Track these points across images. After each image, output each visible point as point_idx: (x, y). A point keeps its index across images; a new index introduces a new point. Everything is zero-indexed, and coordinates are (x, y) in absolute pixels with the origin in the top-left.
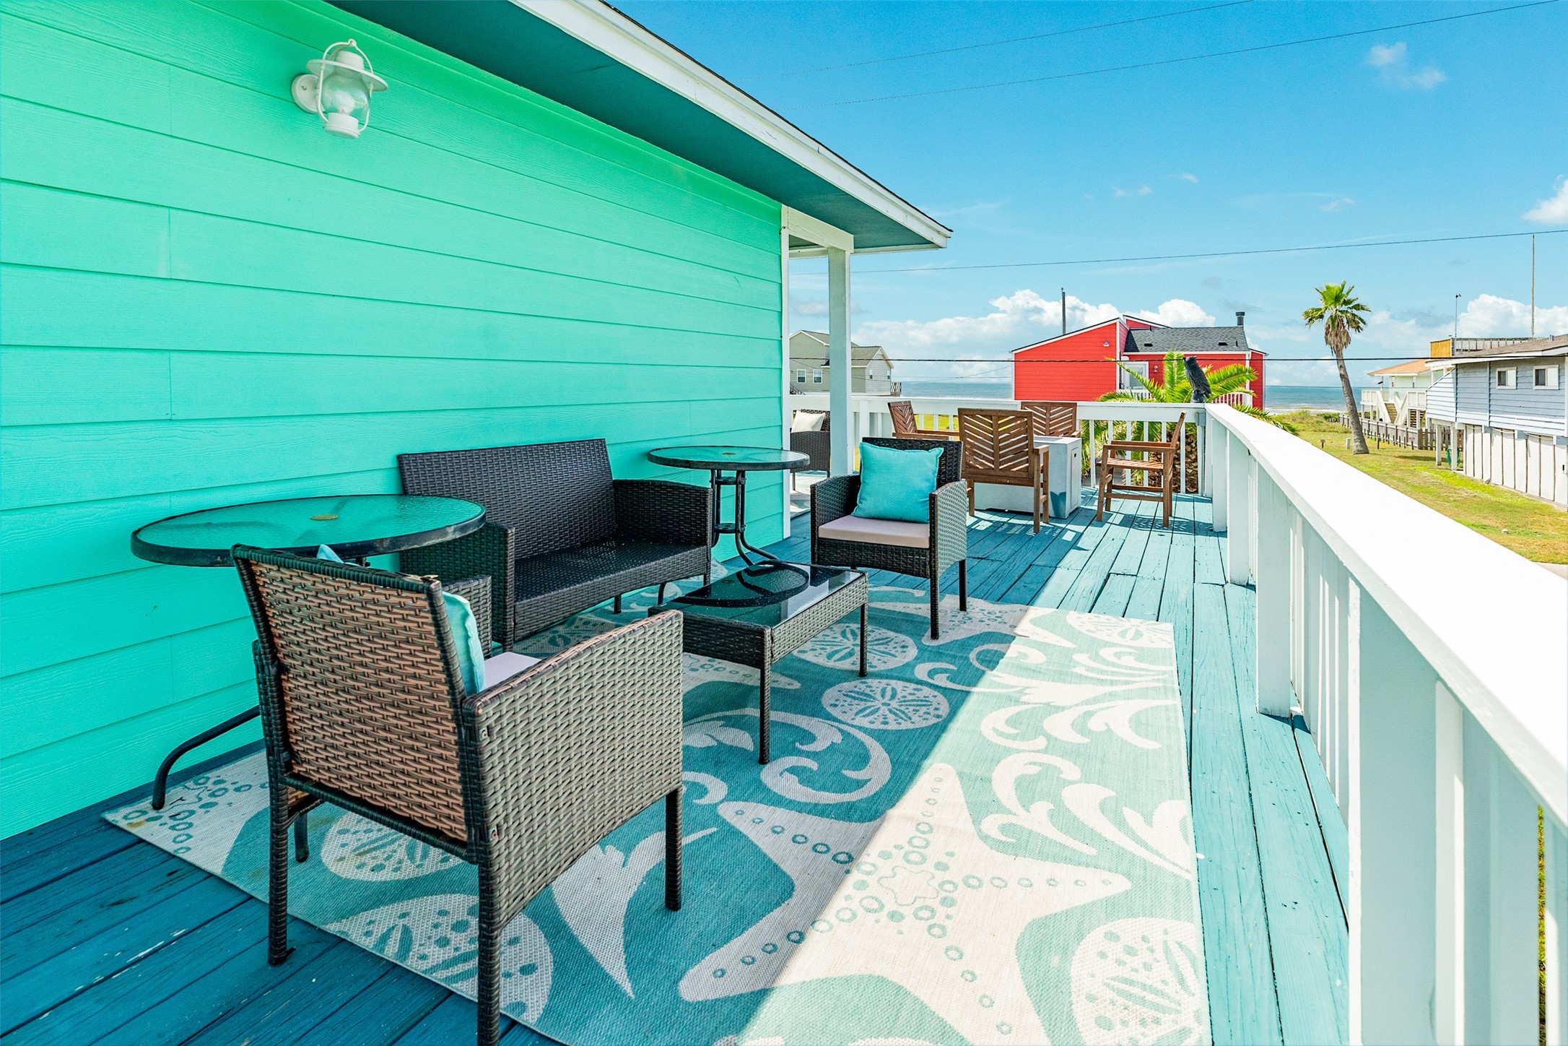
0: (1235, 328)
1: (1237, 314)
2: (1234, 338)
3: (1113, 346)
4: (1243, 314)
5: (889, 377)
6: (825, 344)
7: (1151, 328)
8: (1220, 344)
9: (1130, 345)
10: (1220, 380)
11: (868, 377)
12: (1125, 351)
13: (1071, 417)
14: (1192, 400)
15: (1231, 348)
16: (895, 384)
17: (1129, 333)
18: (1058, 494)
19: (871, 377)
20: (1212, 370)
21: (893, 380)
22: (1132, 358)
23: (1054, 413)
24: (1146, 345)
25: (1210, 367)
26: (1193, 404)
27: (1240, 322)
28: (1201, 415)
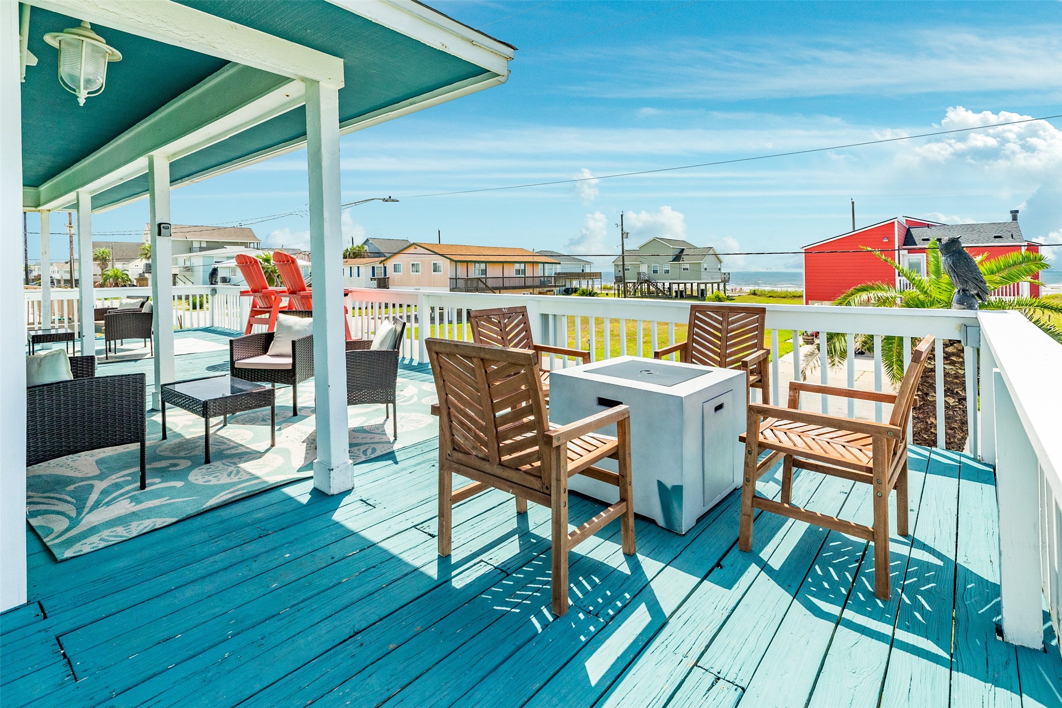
0: (1009, 224)
1: (1012, 212)
2: (1009, 231)
3: (892, 241)
4: (1017, 212)
5: (720, 269)
6: (671, 247)
7: (928, 226)
8: (995, 237)
9: (908, 240)
10: (999, 270)
11: (703, 270)
12: (904, 245)
13: (756, 329)
14: (954, 304)
15: (1006, 240)
16: (725, 274)
17: (908, 230)
18: (669, 486)
19: (706, 269)
20: (988, 258)
21: (723, 271)
22: (910, 251)
23: (733, 322)
24: (923, 240)
25: (986, 255)
26: (957, 312)
27: (1015, 218)
28: (972, 328)
